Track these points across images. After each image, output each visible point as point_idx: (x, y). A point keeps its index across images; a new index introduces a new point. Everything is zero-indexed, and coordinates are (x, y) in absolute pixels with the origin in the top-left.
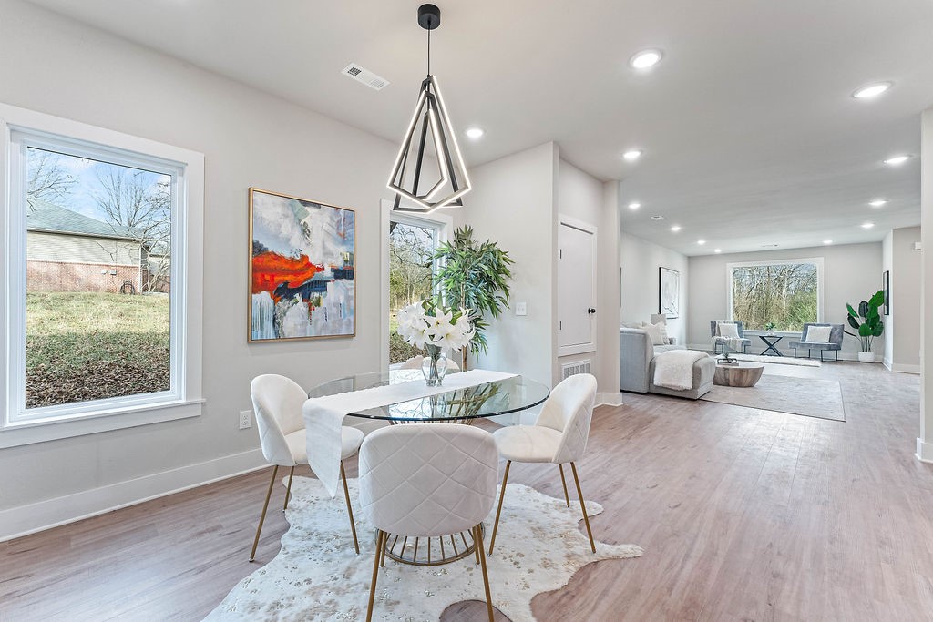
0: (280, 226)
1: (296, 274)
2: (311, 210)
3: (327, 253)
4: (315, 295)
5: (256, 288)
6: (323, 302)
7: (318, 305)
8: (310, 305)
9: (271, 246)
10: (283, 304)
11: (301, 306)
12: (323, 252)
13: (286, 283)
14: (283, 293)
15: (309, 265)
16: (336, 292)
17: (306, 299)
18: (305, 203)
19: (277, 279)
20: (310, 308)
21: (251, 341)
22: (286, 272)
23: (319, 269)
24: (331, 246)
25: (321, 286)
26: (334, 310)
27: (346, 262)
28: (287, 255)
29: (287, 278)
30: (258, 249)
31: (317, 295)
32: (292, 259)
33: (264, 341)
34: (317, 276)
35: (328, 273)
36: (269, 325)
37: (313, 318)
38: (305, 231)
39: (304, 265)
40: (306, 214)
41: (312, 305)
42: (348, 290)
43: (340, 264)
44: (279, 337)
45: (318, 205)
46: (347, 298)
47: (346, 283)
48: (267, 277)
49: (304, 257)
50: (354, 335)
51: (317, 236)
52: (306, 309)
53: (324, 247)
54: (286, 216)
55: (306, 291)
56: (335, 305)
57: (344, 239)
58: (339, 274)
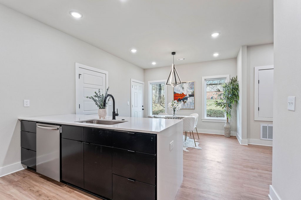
0: (178, 88)
1: (181, 97)
2: (184, 84)
3: (188, 92)
4: (185, 100)
5: (175, 100)
6: (187, 102)
7: (186, 102)
9: (177, 92)
10: (179, 102)
11: (182, 103)
12: (187, 91)
14: (179, 100)
15: (184, 95)
16: (190, 100)
20: (184, 103)
22: (179, 97)
23: (186, 95)
24: (188, 90)
25: (186, 99)
26: (189, 103)
27: (192, 93)
28: (180, 93)
29: (180, 98)
30: (174, 93)
31: (186, 100)
32: (181, 94)
34: (186, 97)
35: (188, 96)
37: (185, 105)
38: (183, 88)
40: (183, 85)
41: (185, 102)
42: (192, 99)
43: (191, 94)
45: (186, 83)
46: (192, 101)
47: (192, 97)
48: (176, 98)
49: (183, 93)
50: (194, 109)
51: (185, 89)
53: (187, 90)
54: (179, 86)
55: (183, 100)
56: (190, 102)
57: (192, 88)
58: (190, 96)
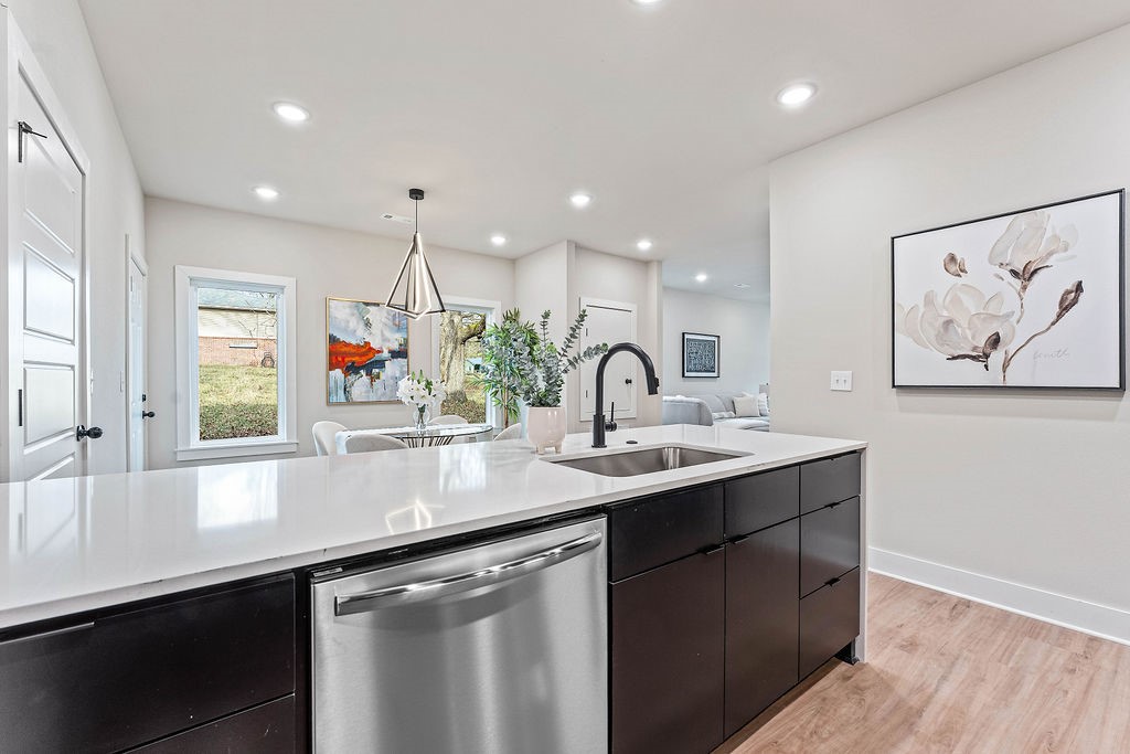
0: (348, 322)
1: (361, 355)
2: (372, 309)
3: (385, 339)
4: (375, 371)
5: (332, 367)
6: (382, 376)
7: (379, 378)
8: (372, 378)
9: (342, 337)
10: (352, 378)
11: (365, 379)
12: (382, 338)
13: (353, 363)
14: (351, 369)
15: (371, 349)
16: (392, 368)
17: (369, 373)
18: (367, 304)
19: (346, 359)
20: (372, 380)
21: (329, 403)
22: (354, 355)
23: (379, 352)
24: (388, 334)
25: (381, 364)
26: (392, 382)
27: (401, 345)
28: (354, 343)
29: (354, 359)
30: (333, 340)
31: (377, 370)
32: (358, 346)
33: (340, 404)
34: (377, 357)
35: (386, 354)
36: (341, 392)
37: (375, 387)
38: (368, 324)
39: (367, 349)
40: (368, 312)
41: (374, 378)
42: (402, 367)
43: (396, 347)
44: (349, 402)
45: (378, 305)
47: (402, 361)
48: (340, 359)
49: (367, 343)
51: (377, 327)
52: (369, 381)
53: (383, 335)
54: (353, 315)
55: (368, 368)
56: (392, 378)
57: (399, 328)
58: (395, 354)
